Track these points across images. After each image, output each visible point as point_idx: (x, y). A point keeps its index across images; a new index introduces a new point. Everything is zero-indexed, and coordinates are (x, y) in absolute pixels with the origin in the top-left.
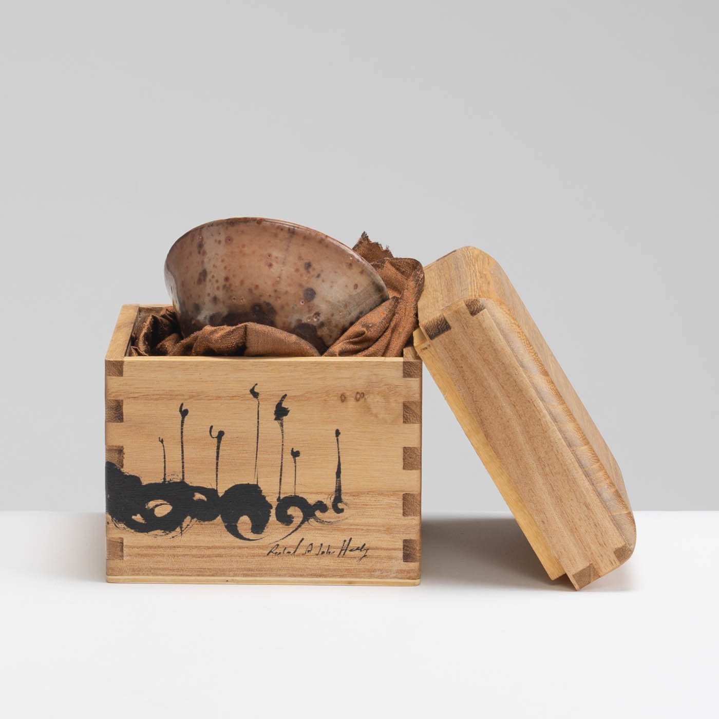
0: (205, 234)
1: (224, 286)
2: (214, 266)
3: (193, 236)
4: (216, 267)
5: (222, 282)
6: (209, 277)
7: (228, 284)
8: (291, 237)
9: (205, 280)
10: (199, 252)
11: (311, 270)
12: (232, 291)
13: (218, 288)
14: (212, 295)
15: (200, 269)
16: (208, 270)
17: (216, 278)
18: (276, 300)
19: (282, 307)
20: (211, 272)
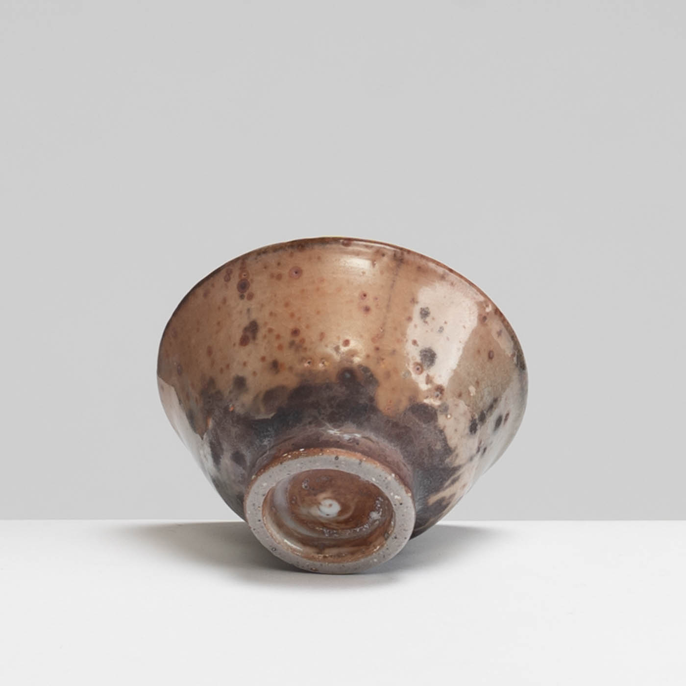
0: (253, 266)
1: (292, 344)
2: (271, 314)
3: (229, 273)
4: (276, 315)
5: (287, 337)
6: (262, 332)
7: (297, 339)
8: (398, 266)
9: (254, 338)
10: (242, 297)
11: (428, 319)
12: (305, 349)
13: (280, 347)
14: (269, 359)
15: (245, 322)
16: (260, 322)
17: (276, 333)
18: (378, 363)
19: (388, 375)
20: (266, 324)
